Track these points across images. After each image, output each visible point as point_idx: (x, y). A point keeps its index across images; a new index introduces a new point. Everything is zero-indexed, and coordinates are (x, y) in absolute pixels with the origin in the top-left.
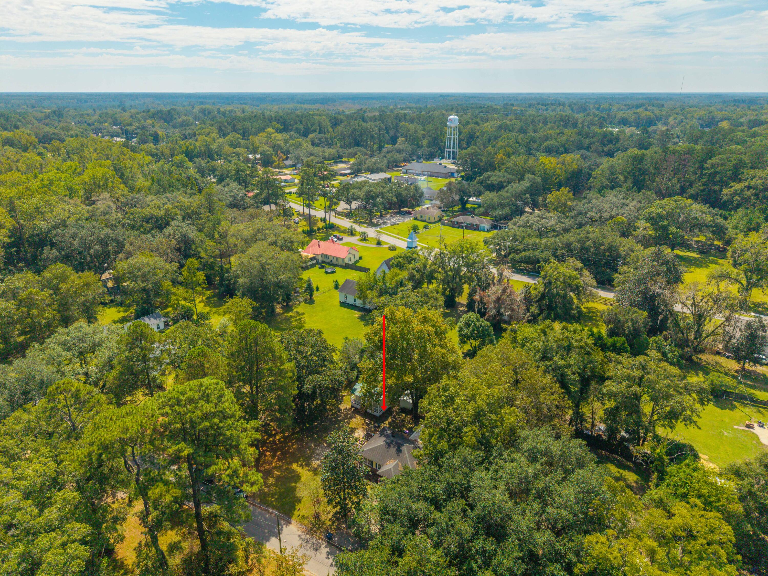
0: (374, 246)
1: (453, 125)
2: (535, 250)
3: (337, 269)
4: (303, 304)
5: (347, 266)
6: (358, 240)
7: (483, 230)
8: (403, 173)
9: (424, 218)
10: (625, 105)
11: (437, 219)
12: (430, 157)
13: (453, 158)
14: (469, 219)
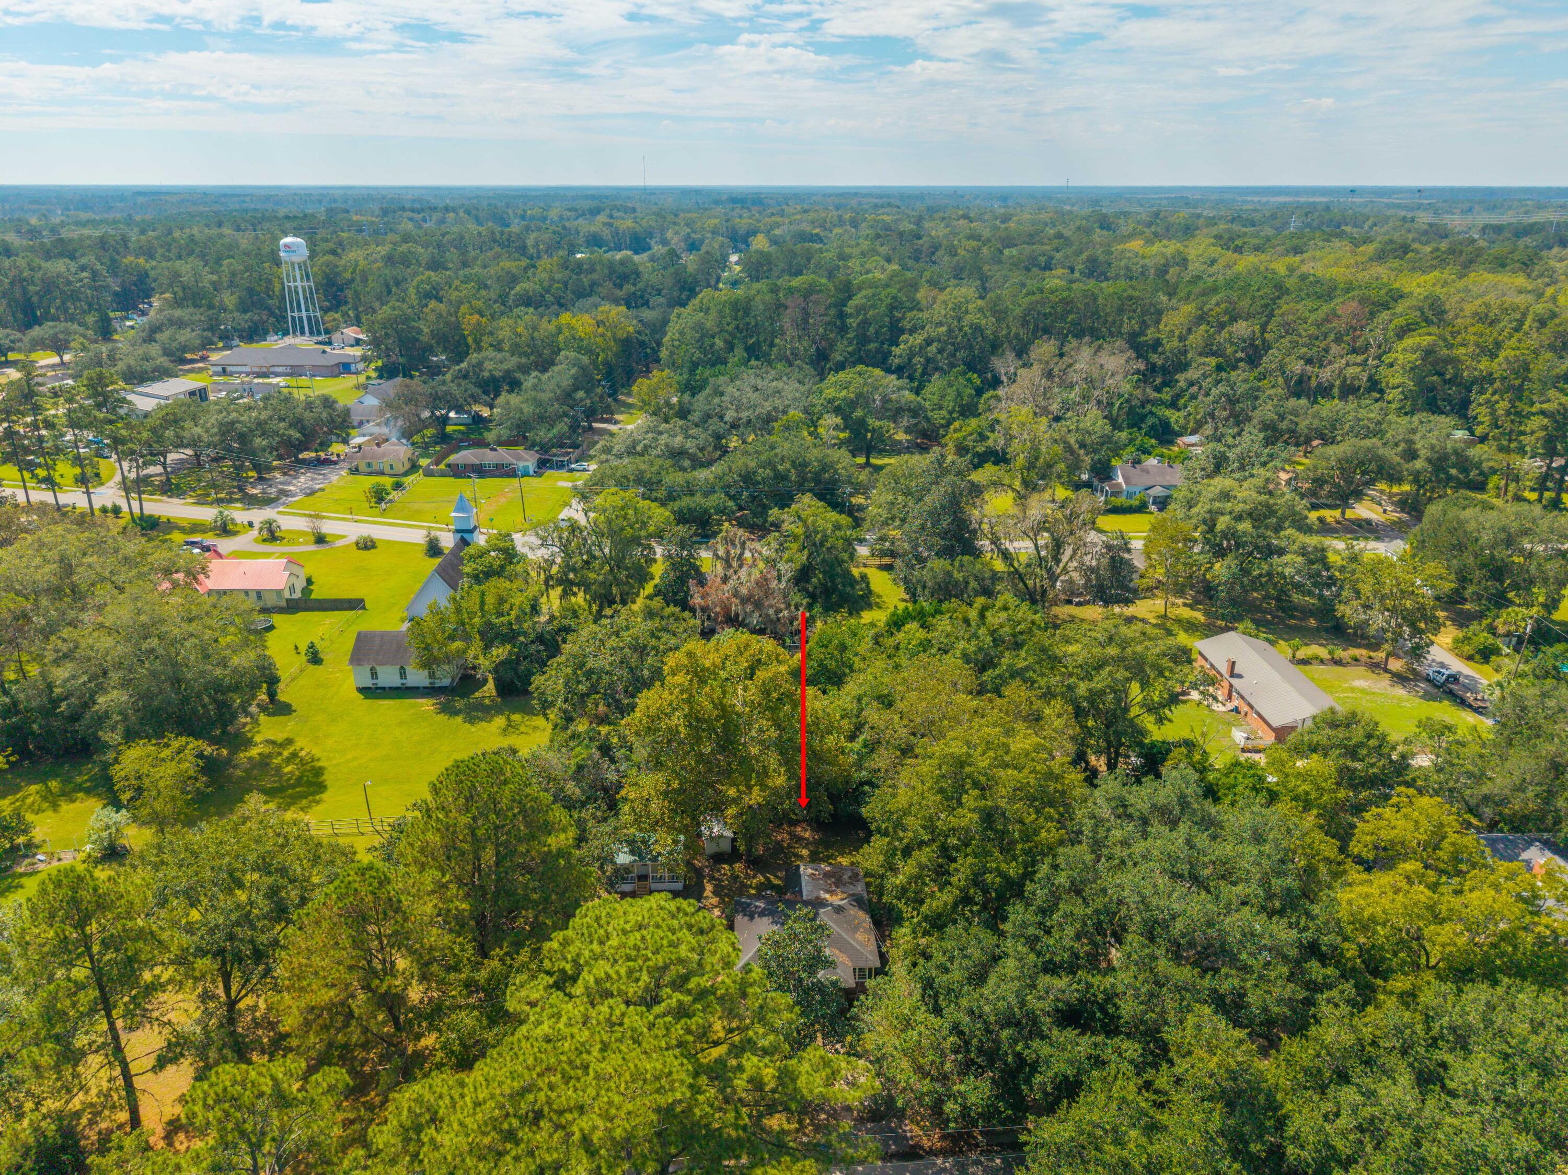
0: (313, 548)
1: (296, 259)
2: (692, 494)
3: (276, 619)
4: (262, 718)
5: (292, 607)
6: (256, 540)
7: (526, 474)
8: (216, 374)
9: (376, 467)
10: (570, 210)
11: (408, 466)
12: (253, 334)
13: (311, 333)
14: (487, 456)
